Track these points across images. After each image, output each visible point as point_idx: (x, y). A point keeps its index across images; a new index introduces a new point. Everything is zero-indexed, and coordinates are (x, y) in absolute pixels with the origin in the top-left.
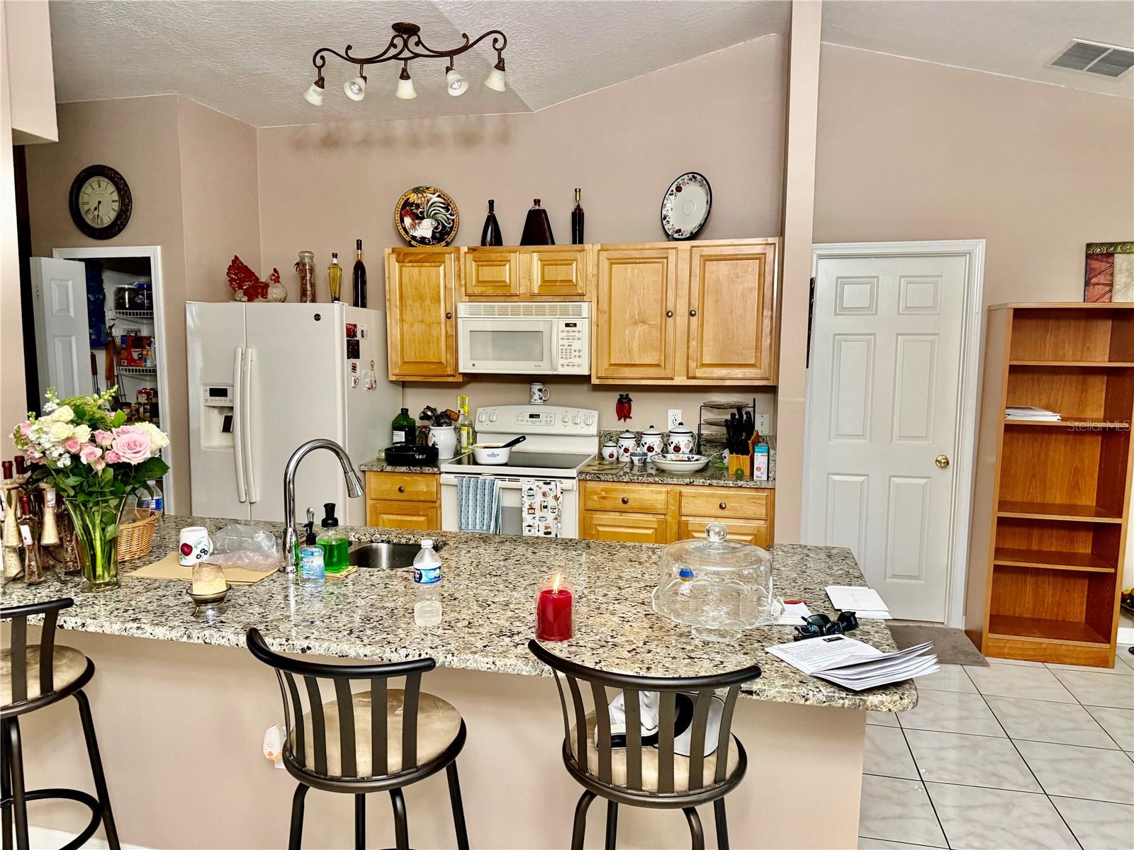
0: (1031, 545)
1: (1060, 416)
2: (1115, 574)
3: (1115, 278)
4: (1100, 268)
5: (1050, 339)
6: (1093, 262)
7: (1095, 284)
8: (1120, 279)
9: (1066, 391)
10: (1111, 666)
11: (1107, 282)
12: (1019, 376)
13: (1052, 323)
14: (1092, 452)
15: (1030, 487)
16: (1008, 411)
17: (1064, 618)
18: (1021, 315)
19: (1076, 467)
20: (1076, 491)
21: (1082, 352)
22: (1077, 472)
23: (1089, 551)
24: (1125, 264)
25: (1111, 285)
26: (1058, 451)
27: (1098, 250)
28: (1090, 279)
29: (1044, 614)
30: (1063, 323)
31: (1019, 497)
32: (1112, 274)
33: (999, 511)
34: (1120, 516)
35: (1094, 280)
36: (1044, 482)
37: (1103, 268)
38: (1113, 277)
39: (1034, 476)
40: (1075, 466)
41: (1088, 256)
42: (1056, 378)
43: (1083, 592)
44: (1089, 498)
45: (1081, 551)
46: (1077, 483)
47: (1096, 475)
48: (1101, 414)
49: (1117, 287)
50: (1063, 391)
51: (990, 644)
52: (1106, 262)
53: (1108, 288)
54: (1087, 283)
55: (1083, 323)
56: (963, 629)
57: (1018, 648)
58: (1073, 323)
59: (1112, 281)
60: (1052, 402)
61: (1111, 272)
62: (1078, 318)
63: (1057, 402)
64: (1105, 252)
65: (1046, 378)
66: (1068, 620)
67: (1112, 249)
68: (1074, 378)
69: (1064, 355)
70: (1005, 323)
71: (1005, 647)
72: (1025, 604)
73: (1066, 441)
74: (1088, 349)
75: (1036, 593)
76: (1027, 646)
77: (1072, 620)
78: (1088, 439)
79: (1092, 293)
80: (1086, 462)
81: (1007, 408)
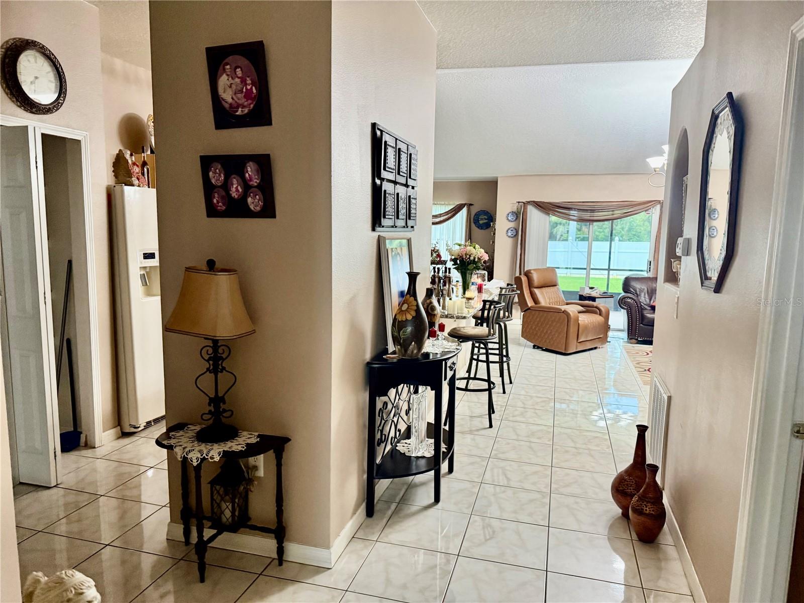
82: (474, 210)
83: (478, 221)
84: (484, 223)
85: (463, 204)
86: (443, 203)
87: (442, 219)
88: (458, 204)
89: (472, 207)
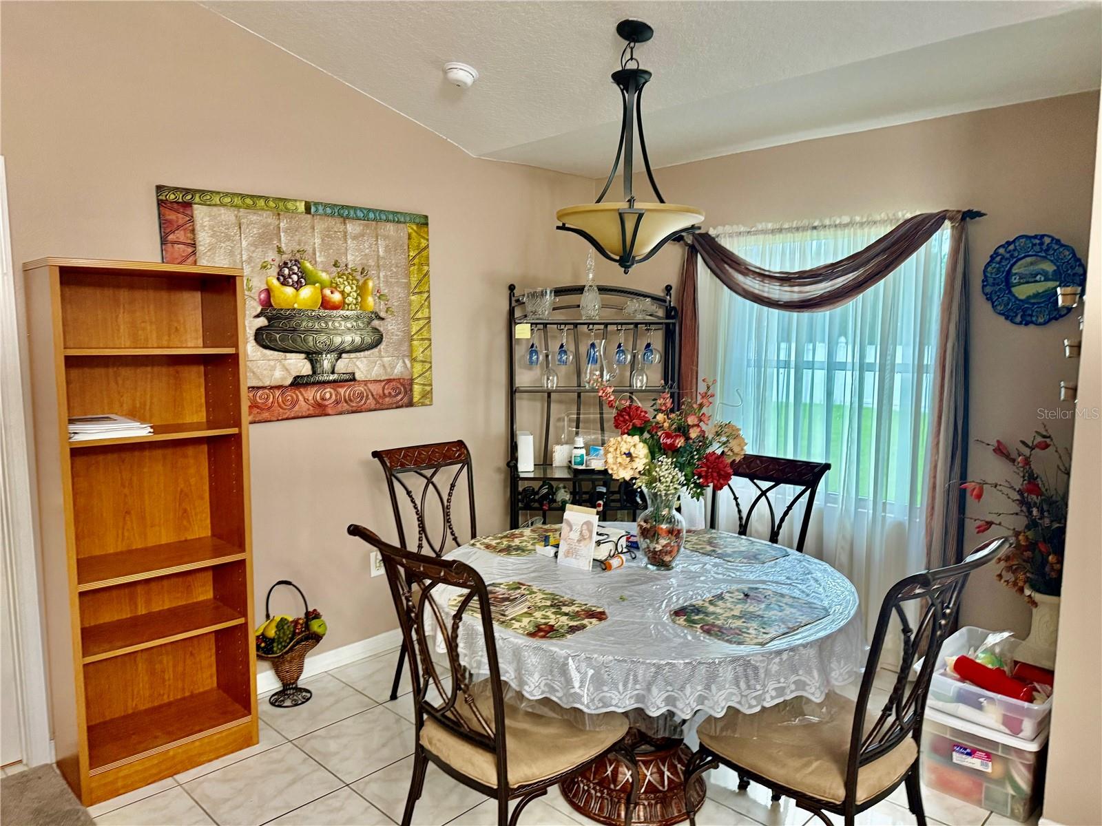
0: (136, 608)
1: (151, 427)
2: (246, 624)
3: (197, 236)
4: (177, 222)
5: (123, 318)
6: (167, 212)
7: (174, 243)
8: (204, 238)
9: (153, 387)
10: (255, 742)
11: (189, 241)
12: (87, 370)
13: (124, 295)
14: (197, 469)
15: (123, 528)
16: (72, 428)
17: (192, 692)
18: (72, 277)
19: (182, 491)
20: (185, 523)
21: (169, 335)
22: (183, 496)
23: (209, 595)
24: (208, 219)
25: (194, 245)
26: (155, 472)
27: (172, 197)
28: (167, 234)
29: (165, 697)
30: (139, 295)
31: (111, 545)
32: (193, 231)
33: (79, 583)
34: (241, 547)
35: (171, 237)
36: (142, 518)
37: (181, 222)
38: (194, 234)
39: (128, 513)
40: (179, 489)
41: (160, 203)
42: (140, 371)
43: (210, 649)
44: (201, 528)
45: (201, 598)
46: (185, 511)
47: (207, 495)
48: (201, 417)
49: (201, 248)
50: (151, 388)
51: (93, 785)
52: (183, 213)
53: (190, 250)
54: (164, 241)
55: (164, 295)
56: (54, 761)
57: (137, 772)
58: (151, 294)
59: (194, 239)
60: (138, 405)
61: (191, 228)
62: (157, 288)
63: (145, 405)
64: (180, 200)
65: (126, 372)
66: (197, 692)
67: (189, 197)
68: (164, 370)
69: (147, 340)
70: (48, 290)
71: (117, 779)
72: (138, 692)
73: (164, 457)
74: (177, 329)
75: (152, 673)
76: (148, 764)
77: (201, 690)
78: (190, 451)
79: (172, 253)
80: (193, 481)
81: (71, 421)
82: (987, 239)
83: (1009, 286)
84: (1036, 295)
85: (930, 216)
86: (846, 219)
87: (840, 282)
88: (909, 216)
89: (973, 227)
